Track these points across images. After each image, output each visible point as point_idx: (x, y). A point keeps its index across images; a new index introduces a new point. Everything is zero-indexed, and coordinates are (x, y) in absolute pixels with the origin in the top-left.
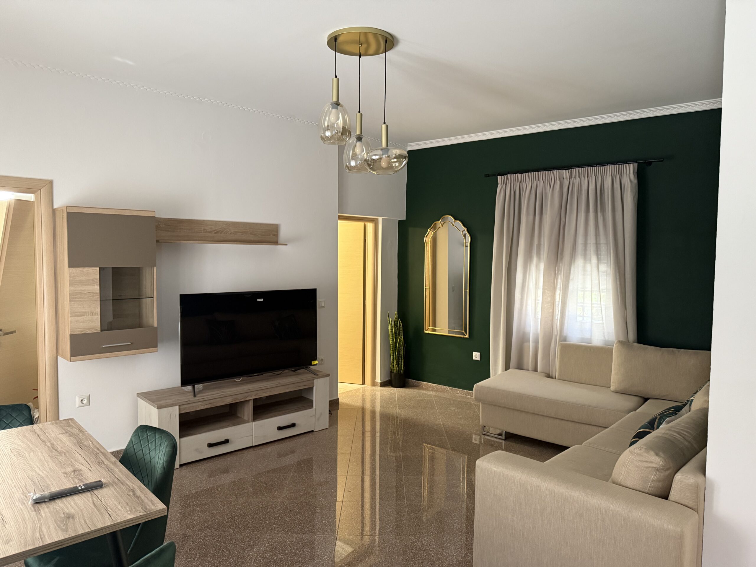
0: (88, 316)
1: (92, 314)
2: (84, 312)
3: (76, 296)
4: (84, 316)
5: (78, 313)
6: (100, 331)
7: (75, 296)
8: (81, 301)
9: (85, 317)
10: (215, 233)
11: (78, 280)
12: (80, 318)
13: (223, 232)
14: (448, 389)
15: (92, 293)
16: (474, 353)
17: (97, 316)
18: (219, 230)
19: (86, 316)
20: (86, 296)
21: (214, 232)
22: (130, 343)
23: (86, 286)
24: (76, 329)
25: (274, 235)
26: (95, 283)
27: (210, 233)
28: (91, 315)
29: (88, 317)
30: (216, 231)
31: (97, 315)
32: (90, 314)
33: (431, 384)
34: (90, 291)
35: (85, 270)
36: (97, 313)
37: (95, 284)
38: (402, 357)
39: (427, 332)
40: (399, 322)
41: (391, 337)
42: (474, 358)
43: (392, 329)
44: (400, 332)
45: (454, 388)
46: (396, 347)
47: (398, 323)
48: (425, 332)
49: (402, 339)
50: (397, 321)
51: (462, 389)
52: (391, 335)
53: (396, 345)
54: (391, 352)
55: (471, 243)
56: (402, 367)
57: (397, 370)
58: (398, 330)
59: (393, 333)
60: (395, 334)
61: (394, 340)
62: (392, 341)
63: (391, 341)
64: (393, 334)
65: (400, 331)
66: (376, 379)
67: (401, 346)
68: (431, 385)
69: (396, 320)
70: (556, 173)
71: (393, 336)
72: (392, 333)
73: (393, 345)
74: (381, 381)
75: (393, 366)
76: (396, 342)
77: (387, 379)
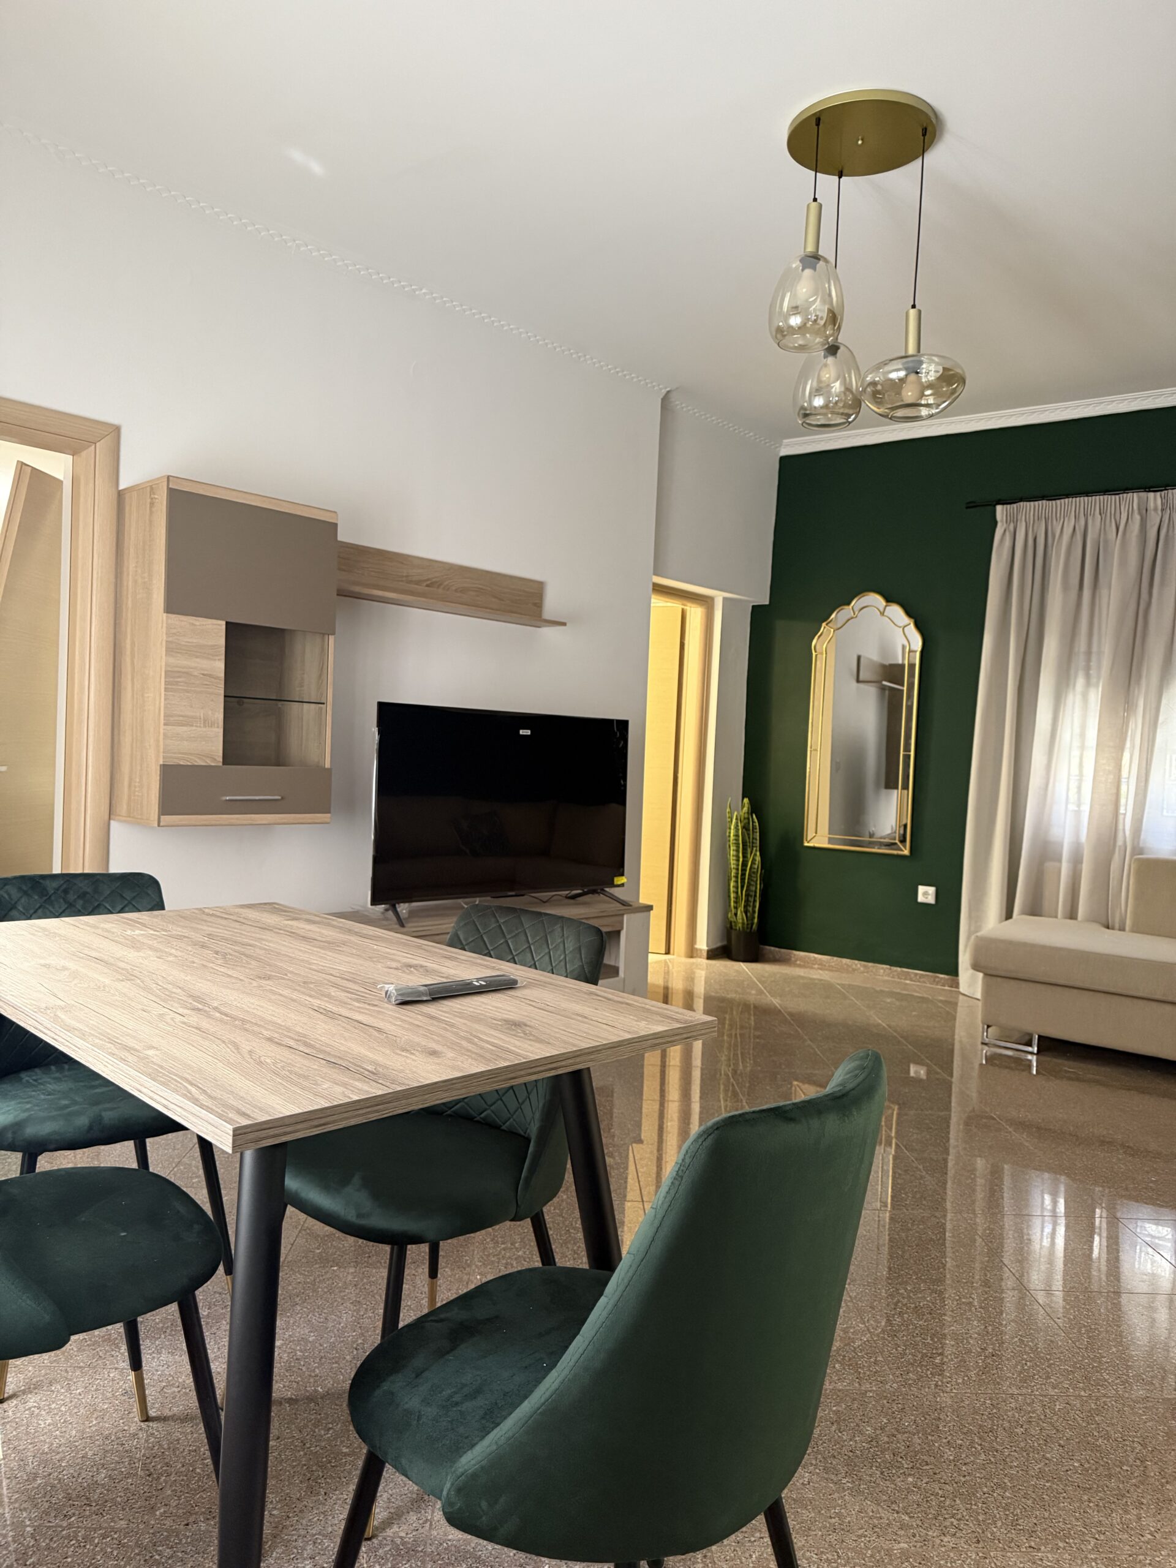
0: (200, 727)
1: (207, 722)
2: (192, 717)
3: (179, 680)
4: (192, 726)
5: (181, 718)
6: (221, 764)
7: (176, 680)
8: (188, 692)
9: (194, 728)
10: (427, 586)
11: (183, 643)
12: (185, 728)
13: (442, 587)
14: (856, 965)
15: (210, 676)
16: (921, 889)
17: (216, 730)
18: (434, 580)
19: (196, 726)
20: (198, 682)
21: (425, 584)
22: (279, 798)
23: (198, 660)
24: (175, 753)
25: (535, 604)
26: (217, 656)
27: (417, 584)
28: (205, 726)
29: (199, 729)
30: (429, 582)
31: (218, 727)
32: (205, 721)
33: (816, 956)
34: (206, 672)
35: (197, 623)
36: (218, 724)
37: (217, 658)
38: (755, 896)
39: (811, 844)
40: (753, 822)
41: (735, 853)
42: (921, 899)
43: (737, 835)
44: (753, 843)
45: (870, 964)
46: (743, 875)
47: (749, 823)
48: (806, 844)
49: (758, 858)
50: (748, 819)
51: (891, 965)
52: (735, 848)
53: (744, 870)
54: (732, 884)
55: (922, 652)
56: (754, 918)
57: (743, 923)
58: (749, 838)
59: (739, 844)
60: (743, 845)
61: (741, 860)
62: (735, 862)
63: (733, 862)
64: (738, 847)
65: (754, 841)
66: (695, 943)
67: (754, 873)
68: (815, 958)
69: (746, 816)
70: (1134, 498)
71: (737, 851)
72: (737, 845)
73: (737, 869)
74: (707, 946)
75: (736, 914)
76: (744, 864)
77: (719, 944)
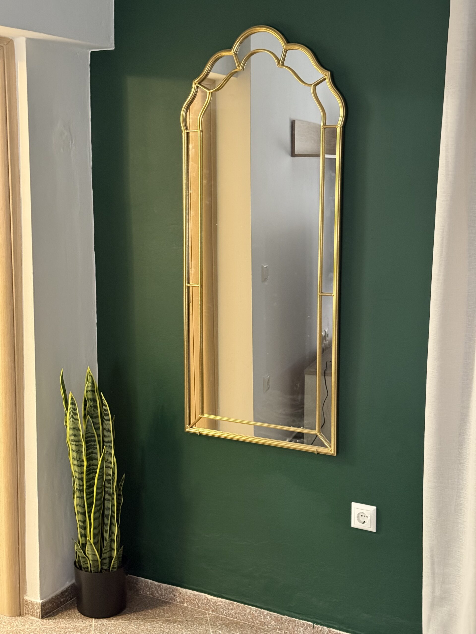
14: (265, 617)
16: (356, 508)
33: (210, 597)
38: (112, 516)
39: (195, 430)
40: (102, 405)
41: (75, 454)
42: (355, 523)
43: (76, 429)
44: (104, 436)
45: (285, 617)
46: (90, 486)
47: (96, 407)
48: (189, 430)
49: (113, 460)
50: (94, 400)
51: (314, 622)
52: (74, 447)
53: (90, 480)
54: (76, 501)
56: (112, 549)
57: (95, 561)
58: (97, 429)
59: (79, 441)
60: (86, 443)
61: (85, 464)
62: (76, 468)
63: (74, 469)
64: (78, 445)
65: (106, 433)
66: (25, 592)
67: (108, 481)
68: (209, 601)
69: (90, 396)
71: (79, 452)
72: (77, 443)
73: (82, 479)
74: (41, 599)
75: (84, 546)
76: (91, 471)
